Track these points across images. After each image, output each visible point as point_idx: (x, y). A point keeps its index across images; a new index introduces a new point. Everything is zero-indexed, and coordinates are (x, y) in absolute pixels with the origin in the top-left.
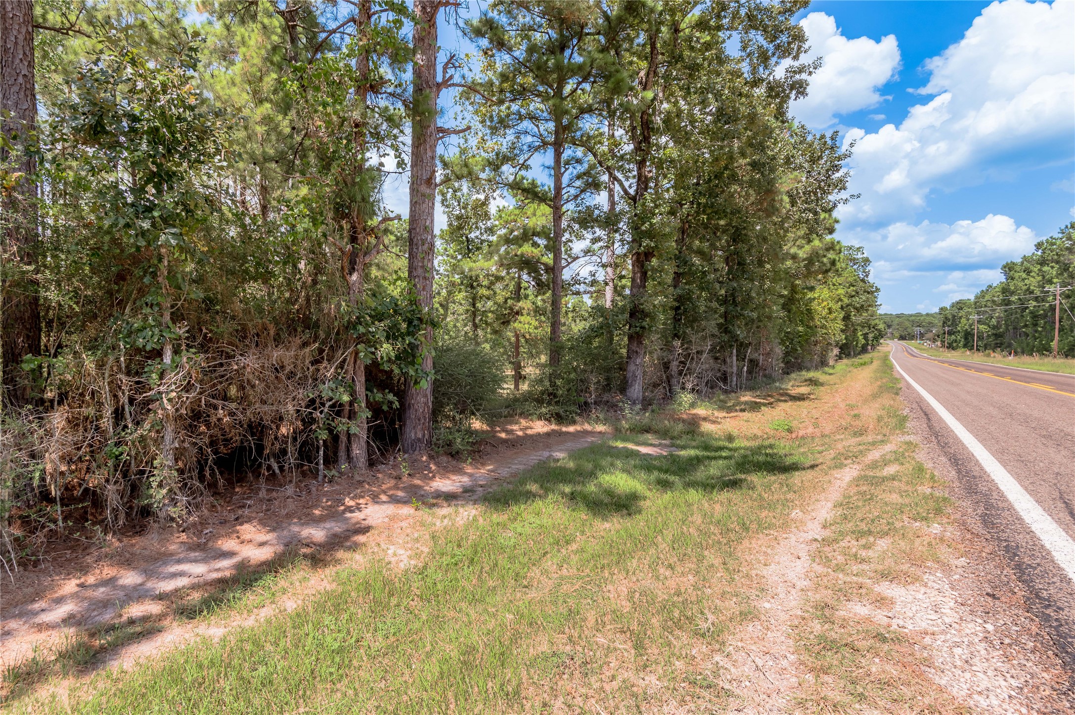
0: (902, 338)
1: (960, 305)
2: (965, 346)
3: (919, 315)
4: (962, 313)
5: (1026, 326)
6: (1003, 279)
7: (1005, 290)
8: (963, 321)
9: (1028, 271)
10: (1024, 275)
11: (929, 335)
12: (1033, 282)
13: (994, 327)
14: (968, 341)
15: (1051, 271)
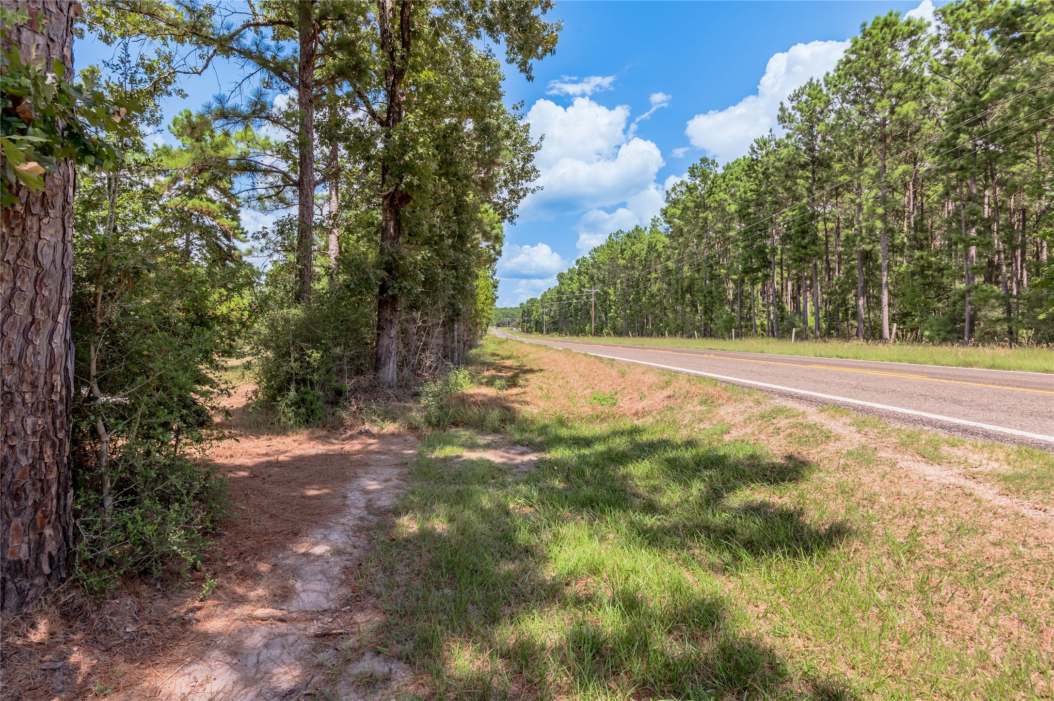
0: (498, 325)
1: (532, 301)
2: (536, 331)
3: (506, 308)
4: (534, 308)
5: (571, 316)
6: (557, 284)
7: (559, 292)
8: (534, 313)
9: (571, 279)
10: (570, 282)
11: (514, 323)
12: (575, 286)
13: (552, 318)
14: (539, 327)
15: (585, 279)
